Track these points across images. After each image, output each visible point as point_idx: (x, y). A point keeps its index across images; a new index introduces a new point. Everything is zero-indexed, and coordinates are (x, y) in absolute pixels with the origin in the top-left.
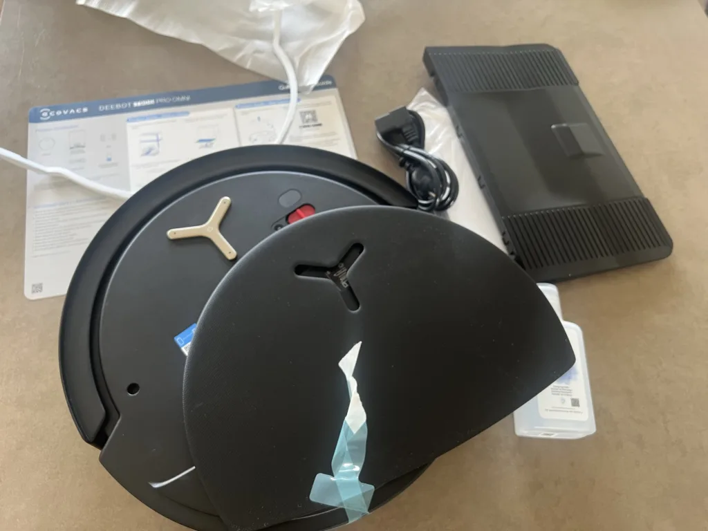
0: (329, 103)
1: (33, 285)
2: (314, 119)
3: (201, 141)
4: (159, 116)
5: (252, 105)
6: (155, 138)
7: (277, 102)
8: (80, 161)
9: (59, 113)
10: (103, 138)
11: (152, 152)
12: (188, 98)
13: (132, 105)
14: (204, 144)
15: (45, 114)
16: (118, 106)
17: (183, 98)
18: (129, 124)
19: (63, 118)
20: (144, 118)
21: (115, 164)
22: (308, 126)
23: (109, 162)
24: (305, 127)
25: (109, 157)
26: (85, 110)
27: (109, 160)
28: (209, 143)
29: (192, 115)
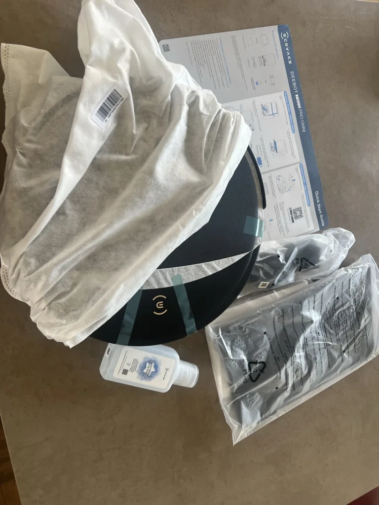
0: (309, 226)
1: (168, 45)
2: (297, 217)
3: (275, 143)
4: (290, 113)
5: (303, 175)
6: (275, 112)
7: (306, 191)
8: (254, 63)
9: (286, 45)
10: (272, 77)
11: (265, 111)
12: (304, 131)
13: (296, 94)
14: (273, 145)
15: (285, 35)
16: (294, 84)
17: (304, 127)
18: (283, 93)
19: (283, 47)
20: (288, 103)
21: (254, 88)
22: (291, 214)
23: (255, 84)
24: (291, 211)
25: (259, 83)
26: (290, 62)
27: (257, 83)
28: (274, 148)
29: (292, 135)
